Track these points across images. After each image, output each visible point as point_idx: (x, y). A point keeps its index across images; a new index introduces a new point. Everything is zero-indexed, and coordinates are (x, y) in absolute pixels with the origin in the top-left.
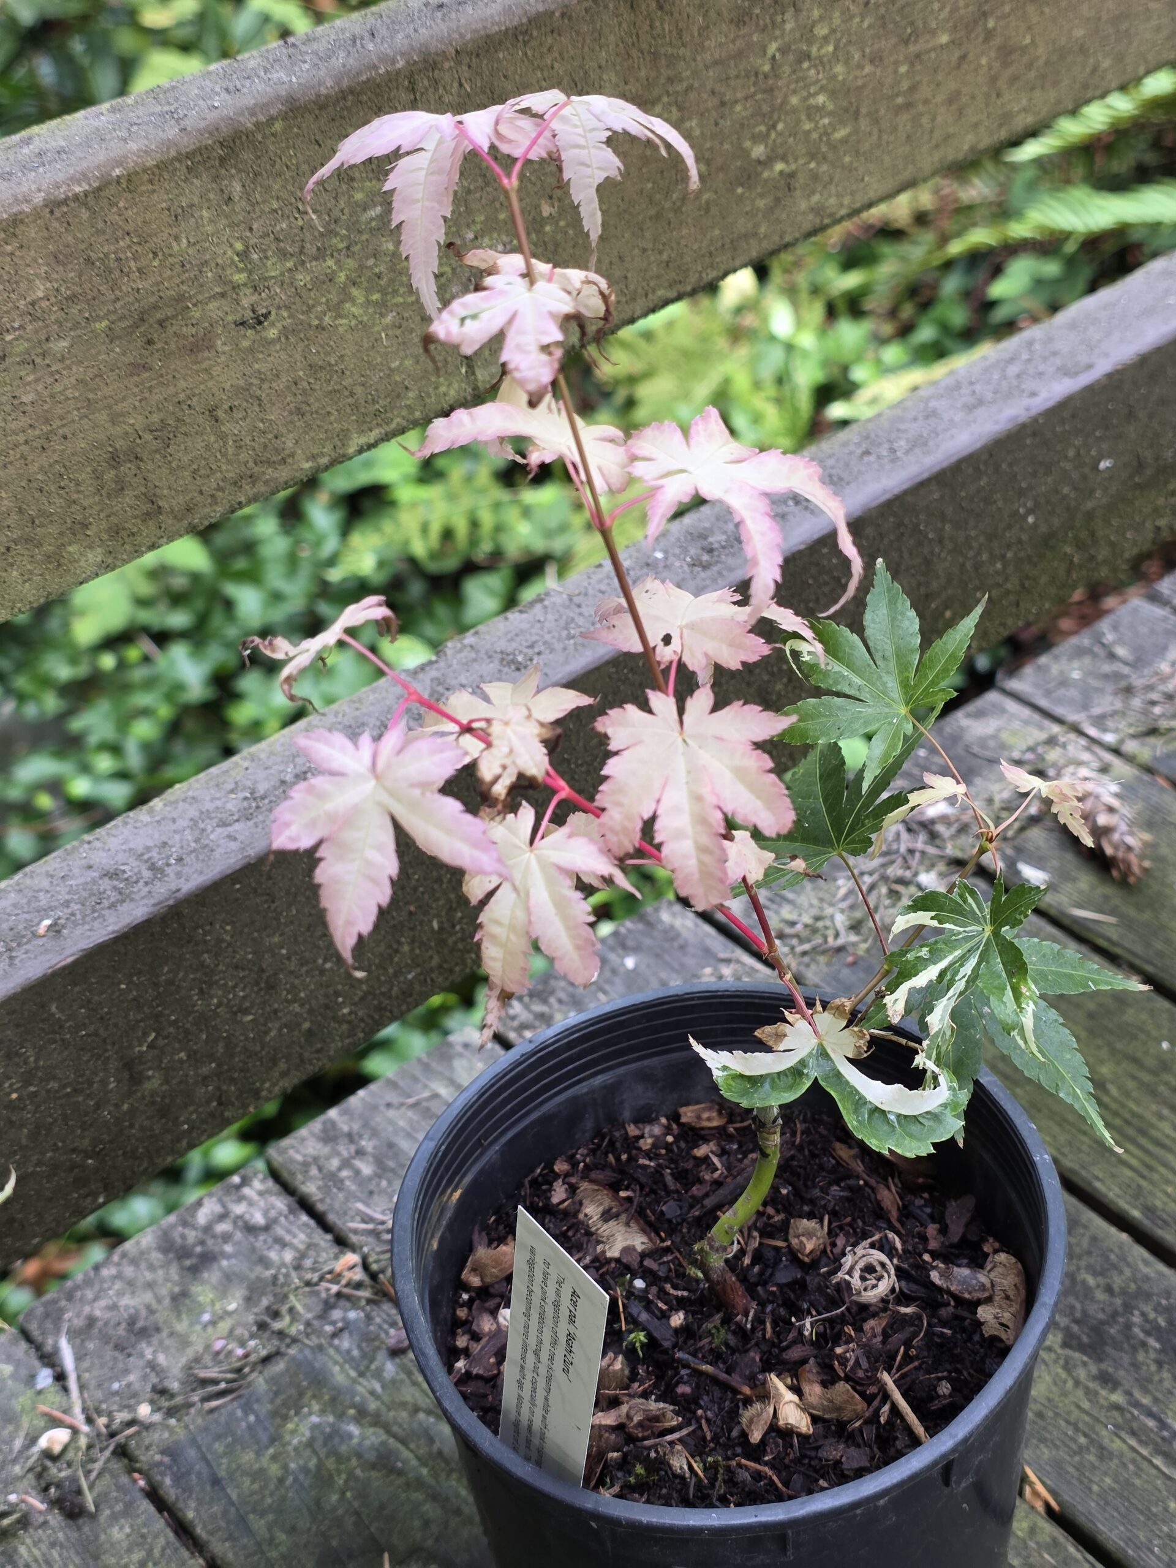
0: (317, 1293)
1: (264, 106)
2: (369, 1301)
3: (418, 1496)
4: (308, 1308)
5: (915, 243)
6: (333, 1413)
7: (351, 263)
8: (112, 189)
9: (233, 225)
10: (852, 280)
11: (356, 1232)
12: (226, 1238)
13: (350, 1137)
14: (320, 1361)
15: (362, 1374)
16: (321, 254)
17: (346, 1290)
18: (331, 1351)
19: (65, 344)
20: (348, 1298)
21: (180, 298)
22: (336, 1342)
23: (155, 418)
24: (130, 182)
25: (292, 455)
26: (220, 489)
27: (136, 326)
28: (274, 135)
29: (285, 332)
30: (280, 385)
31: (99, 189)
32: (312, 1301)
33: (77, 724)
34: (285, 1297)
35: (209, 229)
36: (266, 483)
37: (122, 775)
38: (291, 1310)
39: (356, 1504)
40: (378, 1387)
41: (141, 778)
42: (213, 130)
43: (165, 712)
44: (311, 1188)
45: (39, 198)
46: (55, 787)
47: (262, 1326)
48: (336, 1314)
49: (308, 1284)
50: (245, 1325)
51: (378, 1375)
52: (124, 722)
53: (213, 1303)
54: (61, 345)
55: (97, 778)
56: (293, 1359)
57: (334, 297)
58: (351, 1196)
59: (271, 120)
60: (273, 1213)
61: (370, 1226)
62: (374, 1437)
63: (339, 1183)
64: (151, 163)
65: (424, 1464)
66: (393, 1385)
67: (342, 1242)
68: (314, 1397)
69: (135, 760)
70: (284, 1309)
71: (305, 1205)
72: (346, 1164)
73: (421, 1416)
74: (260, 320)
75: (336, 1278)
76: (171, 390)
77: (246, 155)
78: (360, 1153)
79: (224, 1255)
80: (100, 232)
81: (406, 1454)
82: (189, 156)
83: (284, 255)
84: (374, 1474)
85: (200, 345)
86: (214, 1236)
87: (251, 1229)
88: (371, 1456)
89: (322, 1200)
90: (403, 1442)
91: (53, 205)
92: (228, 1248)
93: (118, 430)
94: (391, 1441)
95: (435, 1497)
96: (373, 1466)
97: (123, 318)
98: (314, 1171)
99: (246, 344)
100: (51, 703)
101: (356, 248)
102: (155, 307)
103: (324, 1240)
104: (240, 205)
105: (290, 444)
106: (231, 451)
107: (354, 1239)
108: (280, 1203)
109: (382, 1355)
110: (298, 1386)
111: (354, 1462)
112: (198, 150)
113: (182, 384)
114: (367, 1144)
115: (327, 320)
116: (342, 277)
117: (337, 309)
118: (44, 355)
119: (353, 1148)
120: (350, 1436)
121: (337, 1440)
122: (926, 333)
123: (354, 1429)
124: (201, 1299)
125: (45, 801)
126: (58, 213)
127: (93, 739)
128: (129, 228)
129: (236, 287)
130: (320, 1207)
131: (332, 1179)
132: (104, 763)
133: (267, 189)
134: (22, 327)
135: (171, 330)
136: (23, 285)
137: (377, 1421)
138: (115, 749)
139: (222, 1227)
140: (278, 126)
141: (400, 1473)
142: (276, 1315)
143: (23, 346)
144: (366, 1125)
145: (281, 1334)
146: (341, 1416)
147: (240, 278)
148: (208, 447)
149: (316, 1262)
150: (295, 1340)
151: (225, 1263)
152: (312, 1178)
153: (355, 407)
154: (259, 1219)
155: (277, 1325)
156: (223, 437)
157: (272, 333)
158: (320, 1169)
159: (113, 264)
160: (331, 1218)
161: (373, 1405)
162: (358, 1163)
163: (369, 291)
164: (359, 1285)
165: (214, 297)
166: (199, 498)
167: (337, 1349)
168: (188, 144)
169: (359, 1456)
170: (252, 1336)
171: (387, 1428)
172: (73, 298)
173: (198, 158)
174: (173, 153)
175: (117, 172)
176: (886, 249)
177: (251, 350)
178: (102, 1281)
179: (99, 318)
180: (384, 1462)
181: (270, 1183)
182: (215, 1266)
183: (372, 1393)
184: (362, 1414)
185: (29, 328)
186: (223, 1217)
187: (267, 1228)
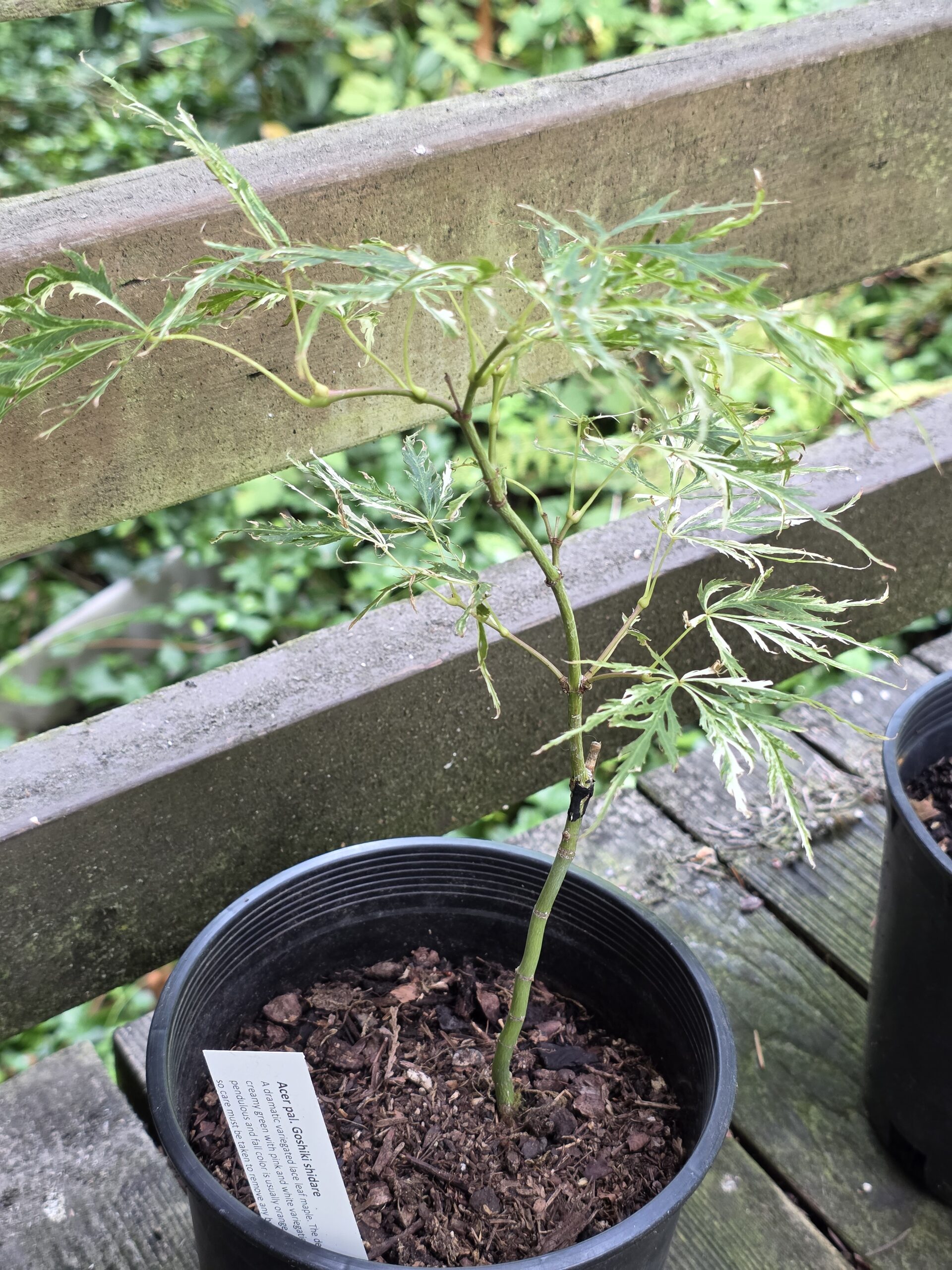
0: (686, 869)
1: (922, 27)
2: (723, 879)
3: (771, 1001)
4: (681, 877)
5: (925, 289)
6: (707, 942)
7: (936, 138)
8: (837, 63)
9: (887, 100)
10: (873, 311)
11: (708, 835)
12: (617, 826)
13: (696, 777)
14: (693, 910)
15: (723, 922)
16: (923, 129)
17: (707, 870)
18: (699, 905)
19: (785, 157)
20: (707, 874)
21: (848, 141)
22: (702, 899)
23: (813, 217)
24: (845, 61)
25: (870, 259)
26: (829, 272)
27: (821, 154)
28: (923, 46)
29: (892, 176)
30: (878, 210)
31: (830, 62)
32: (683, 873)
33: (229, 573)
34: (664, 867)
35: (875, 100)
36: (852, 274)
37: (263, 616)
38: (669, 876)
39: (730, 999)
40: (735, 931)
41: (277, 619)
42: (893, 37)
43: (301, 571)
44: (673, 804)
45: (800, 62)
46: (207, 617)
47: (651, 883)
48: (700, 883)
49: (679, 861)
50: (637, 881)
51: (735, 923)
52: (269, 574)
53: (613, 864)
54: (784, 158)
55: (242, 614)
56: (673, 906)
57: (921, 158)
58: (700, 813)
59: (924, 36)
60: (647, 816)
61: (717, 833)
62: (737, 961)
63: (692, 805)
64: (859, 51)
65: (775, 982)
66: (746, 931)
67: (697, 839)
68: (691, 931)
69: (272, 605)
70: (664, 875)
71: (667, 814)
72: (695, 792)
73: (768, 953)
74: (881, 165)
75: (699, 861)
76: (825, 200)
77: (906, 56)
78: (704, 787)
79: (616, 836)
80: (823, 90)
81: (760, 974)
82: (879, 50)
83: (905, 125)
84: (739, 983)
85: (847, 175)
86: (608, 824)
87: (632, 823)
88: (737, 972)
89: (682, 813)
90: (758, 967)
91: (807, 67)
92: (619, 833)
93: (792, 221)
94: (749, 965)
95: (784, 1003)
96: (739, 978)
97: (817, 147)
98: (673, 794)
99: (870, 179)
100: (211, 556)
101: (942, 129)
102: (835, 144)
103: (686, 838)
104: (894, 87)
105: (871, 252)
106: (842, 248)
107: (706, 839)
108: (652, 811)
109: (735, 914)
110: (680, 922)
111: (725, 974)
112: (884, 48)
113: (832, 198)
114: (710, 784)
115: (914, 173)
116: (929, 147)
117: (920, 167)
118: (773, 162)
119: (698, 785)
120: (720, 958)
121: (711, 959)
122: (928, 357)
123: (722, 954)
124: (604, 860)
125: (200, 628)
126: (807, 73)
127: (242, 585)
128: (839, 89)
129: (876, 141)
130: (680, 817)
131: (685, 801)
132: (249, 604)
133: (910, 81)
134: (769, 142)
135: (838, 161)
136: (777, 115)
137: (737, 951)
138: (259, 595)
139: (613, 819)
140: (927, 41)
141: (758, 985)
142: (659, 877)
143: (766, 154)
144: (705, 770)
145: (664, 889)
146: (712, 944)
147: (880, 135)
148: (831, 243)
149: (682, 849)
150: (674, 895)
151: (618, 841)
152: (672, 798)
153: (910, 234)
154: (638, 818)
155: (661, 883)
156: (840, 237)
157: (885, 175)
158: (677, 793)
159: (823, 112)
160: (689, 824)
161: (734, 942)
162: (704, 794)
163: (939, 159)
164: (714, 867)
165: (863, 145)
166: (817, 276)
167: (704, 904)
168: (879, 43)
169: (728, 971)
170: (644, 888)
171: (746, 957)
172: (798, 129)
173: (883, 53)
174: (871, 47)
175: (841, 53)
176: (898, 292)
177: (871, 184)
178: (535, 841)
179: (806, 145)
180: (745, 977)
181: (642, 798)
182: (611, 842)
183: (732, 934)
184: (726, 946)
185: (772, 143)
186: (614, 813)
187: (644, 824)
